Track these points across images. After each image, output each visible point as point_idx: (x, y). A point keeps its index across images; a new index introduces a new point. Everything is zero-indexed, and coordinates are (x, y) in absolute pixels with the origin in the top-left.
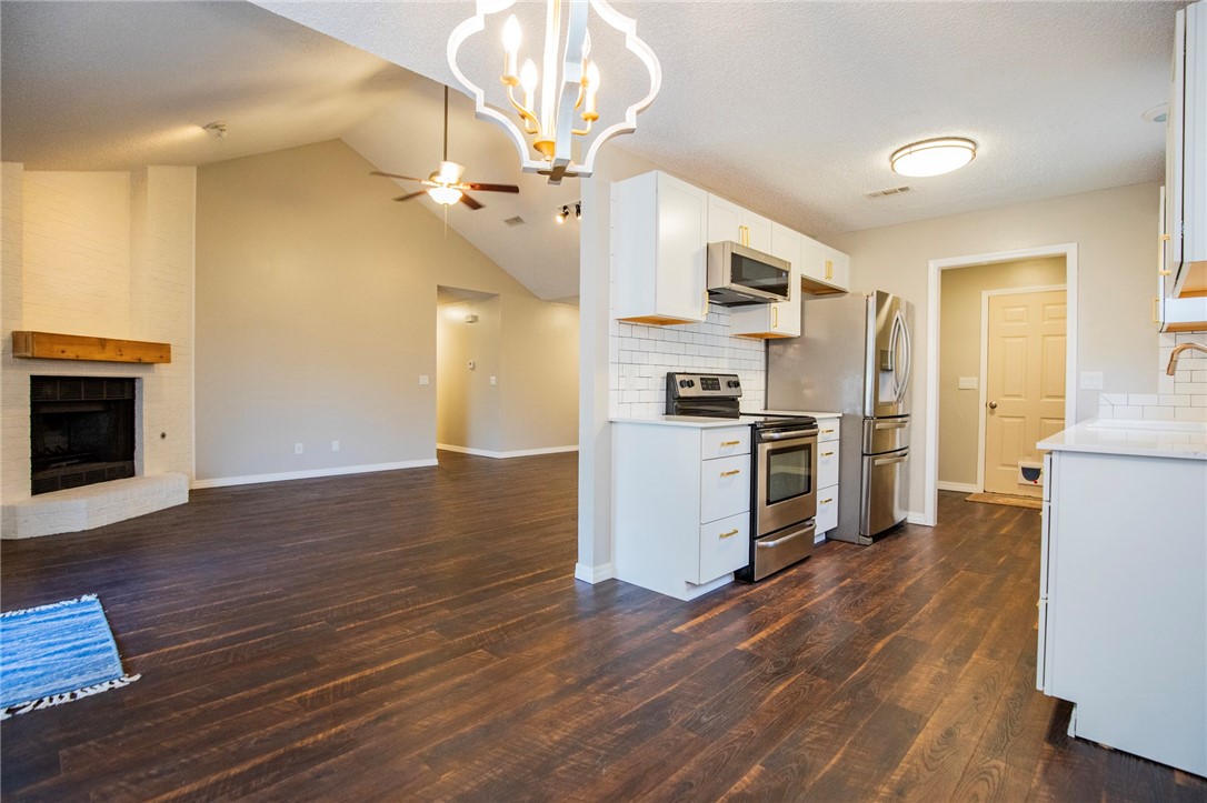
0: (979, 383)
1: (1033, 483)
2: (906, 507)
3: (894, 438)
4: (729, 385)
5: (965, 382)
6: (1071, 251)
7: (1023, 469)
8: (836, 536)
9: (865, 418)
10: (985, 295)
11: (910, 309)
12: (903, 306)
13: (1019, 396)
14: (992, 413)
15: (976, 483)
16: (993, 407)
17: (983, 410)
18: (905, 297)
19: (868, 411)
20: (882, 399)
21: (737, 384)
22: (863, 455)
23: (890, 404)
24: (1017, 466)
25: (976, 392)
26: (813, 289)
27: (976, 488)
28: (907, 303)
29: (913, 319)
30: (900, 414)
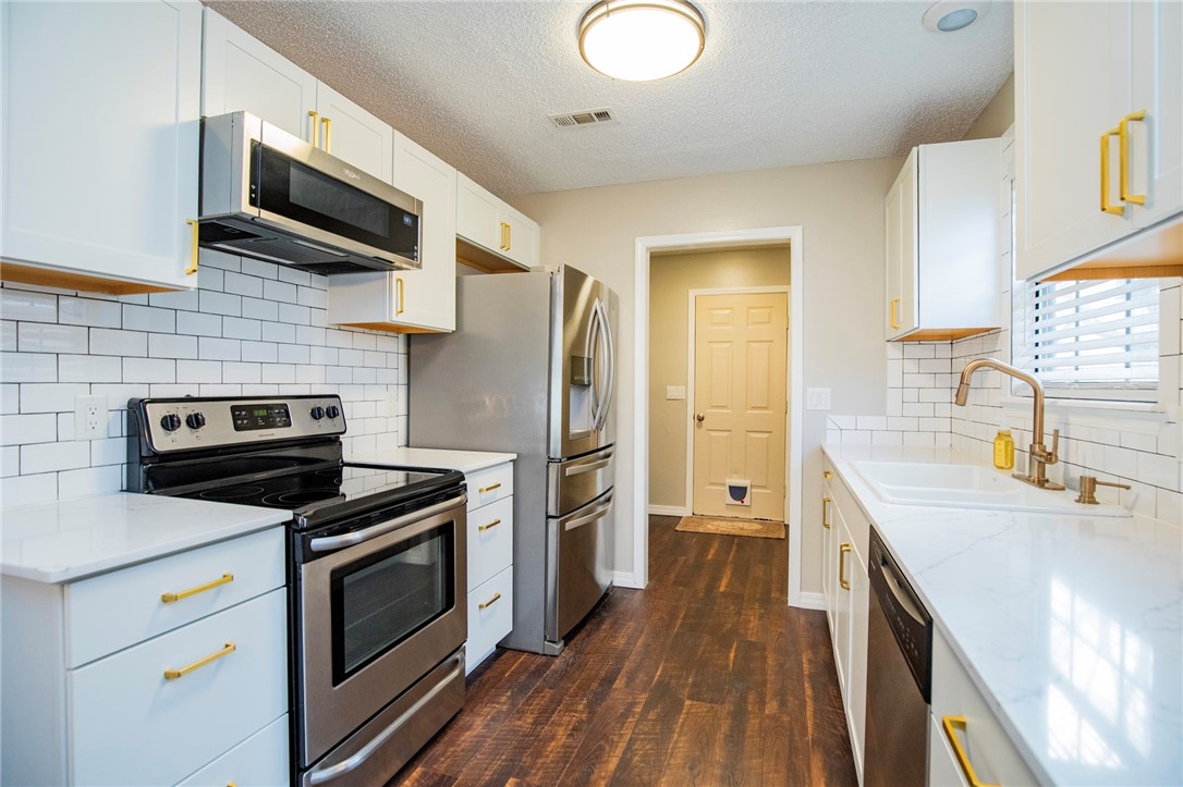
0: (686, 393)
1: (739, 503)
2: (611, 566)
3: (594, 482)
4: (316, 414)
5: (673, 391)
6: (795, 236)
7: (730, 487)
8: (511, 645)
9: (551, 460)
10: (692, 293)
11: (614, 301)
12: (605, 295)
13: (725, 407)
14: (700, 427)
15: (684, 505)
16: (701, 419)
17: (691, 422)
18: (607, 284)
19: (556, 448)
20: (575, 429)
21: (333, 413)
22: (548, 517)
23: (587, 434)
24: (724, 484)
25: (684, 402)
26: (474, 259)
27: (684, 511)
28: (610, 291)
29: (617, 315)
30: (602, 445)
